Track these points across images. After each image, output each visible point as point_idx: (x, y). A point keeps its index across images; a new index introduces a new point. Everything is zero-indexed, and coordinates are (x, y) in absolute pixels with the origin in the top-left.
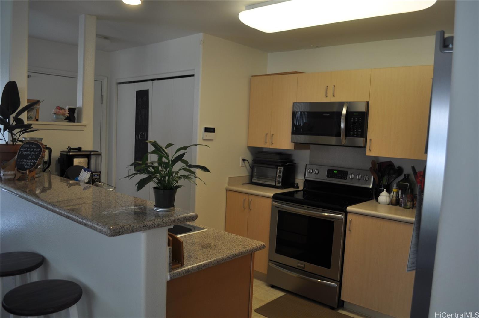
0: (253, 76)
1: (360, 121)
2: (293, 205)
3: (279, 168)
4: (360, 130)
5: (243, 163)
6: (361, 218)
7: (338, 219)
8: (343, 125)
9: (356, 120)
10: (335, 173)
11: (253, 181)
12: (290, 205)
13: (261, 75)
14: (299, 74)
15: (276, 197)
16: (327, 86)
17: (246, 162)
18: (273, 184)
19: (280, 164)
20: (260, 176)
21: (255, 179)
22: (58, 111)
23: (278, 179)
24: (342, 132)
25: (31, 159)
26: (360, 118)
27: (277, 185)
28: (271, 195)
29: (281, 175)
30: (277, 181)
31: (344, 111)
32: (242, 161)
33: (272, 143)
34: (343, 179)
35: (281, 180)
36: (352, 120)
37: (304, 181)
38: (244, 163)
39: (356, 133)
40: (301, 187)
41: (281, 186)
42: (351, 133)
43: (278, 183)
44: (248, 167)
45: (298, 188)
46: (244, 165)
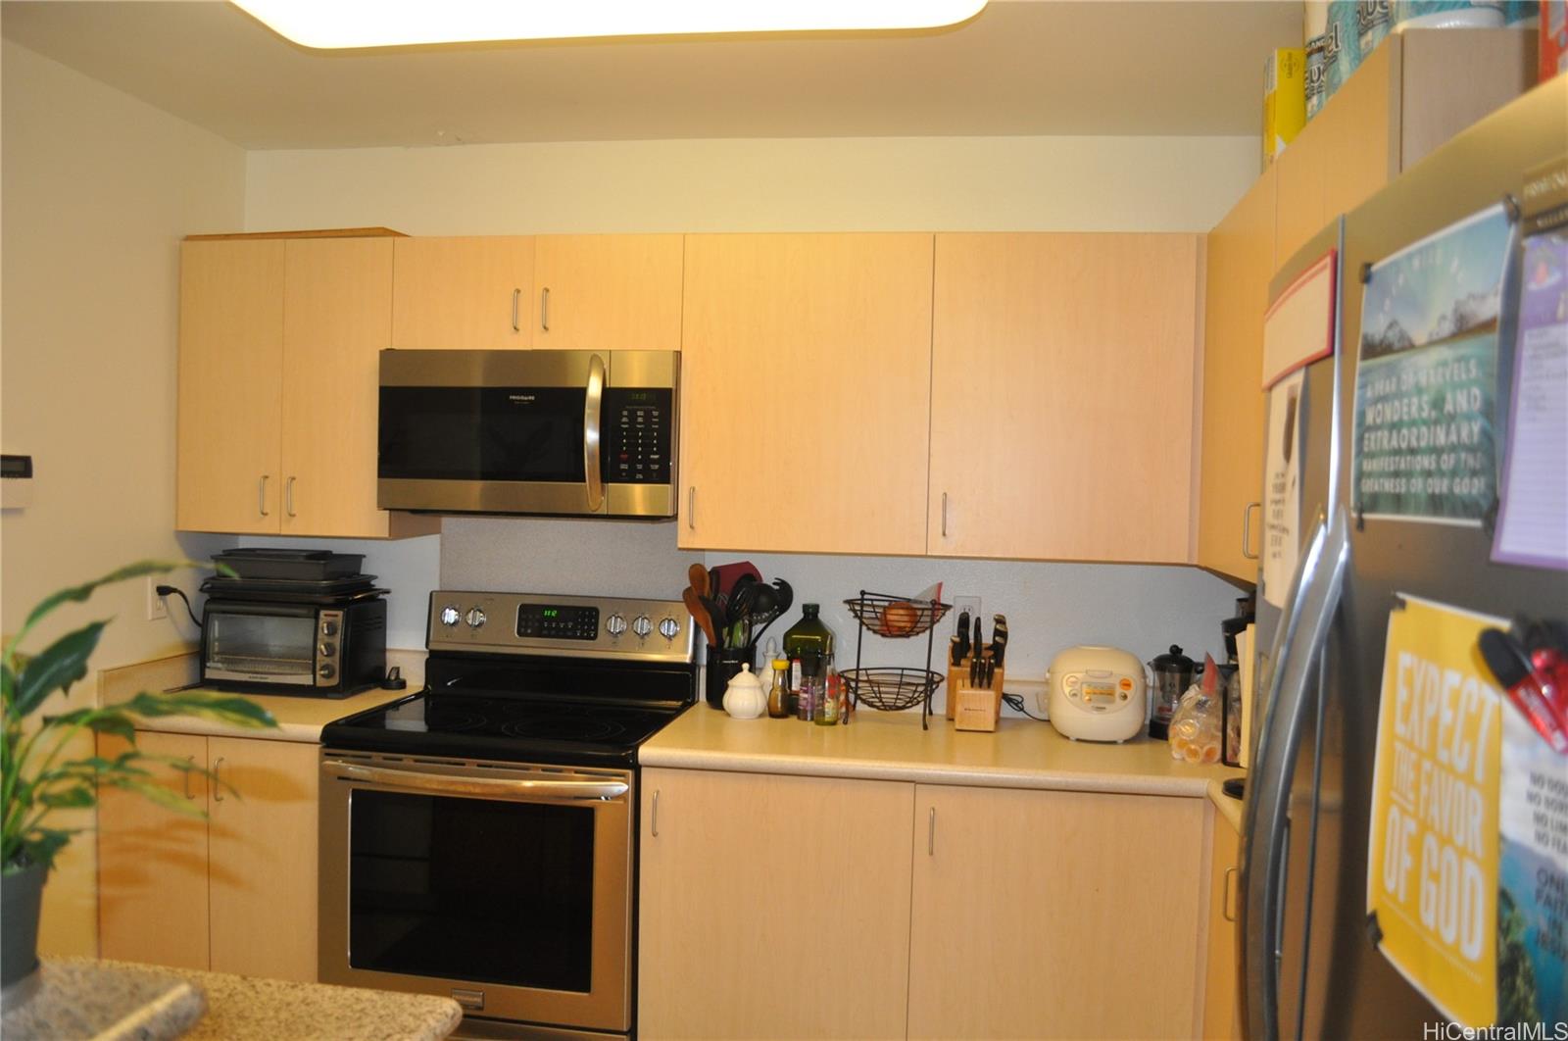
0: (189, 238)
1: (656, 423)
2: (416, 761)
3: (326, 615)
4: (656, 457)
5: (160, 604)
7: (606, 799)
8: (592, 436)
9: (640, 420)
10: (550, 619)
11: (210, 674)
12: (405, 762)
13: (227, 237)
14: (398, 240)
15: (335, 738)
16: (518, 291)
17: (173, 597)
18: (306, 680)
19: (330, 600)
20: (236, 653)
21: (220, 665)
23: (321, 660)
24: (591, 463)
26: (655, 413)
27: (321, 682)
28: (316, 731)
29: (337, 641)
30: (318, 667)
31: (594, 390)
32: (156, 594)
33: (292, 516)
34: (582, 637)
35: (335, 661)
36: (624, 420)
37: (427, 656)
38: (165, 603)
39: (640, 467)
40: (415, 679)
41: (339, 684)
42: (624, 466)
43: (323, 676)
44: (184, 620)
46: (163, 613)
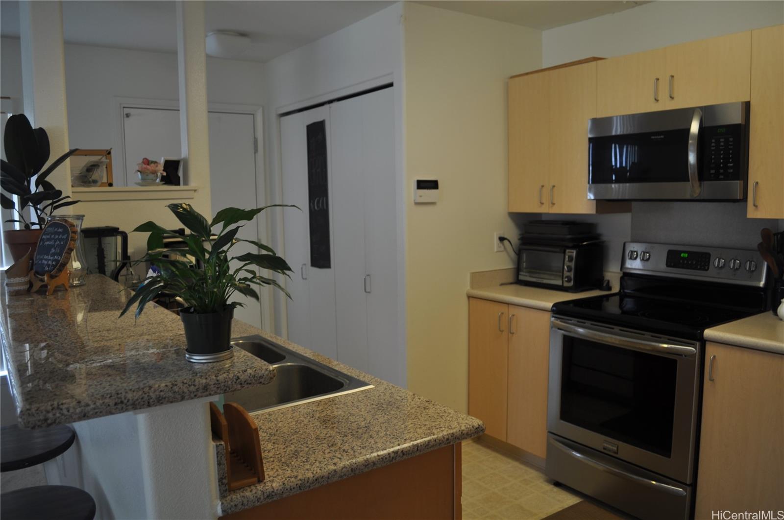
0: (512, 77)
1: (731, 145)
2: (592, 324)
3: (569, 252)
4: (731, 165)
5: (501, 245)
6: (737, 354)
7: (685, 356)
8: (692, 158)
9: (722, 144)
10: (684, 258)
11: (521, 278)
12: (586, 324)
13: (527, 74)
14: (599, 62)
15: (559, 310)
16: (658, 79)
17: (506, 242)
18: (558, 282)
19: (571, 244)
20: (534, 268)
21: (525, 274)
22: (144, 166)
23: (566, 274)
24: (692, 171)
25: (53, 255)
26: (731, 139)
27: (566, 284)
28: (549, 305)
29: (573, 264)
30: (564, 276)
31: (695, 127)
32: (499, 242)
33: (554, 204)
34: (700, 269)
35: (572, 274)
36: (713, 144)
37: (622, 275)
38: (503, 244)
39: (722, 171)
40: (616, 289)
41: (573, 286)
42: (713, 171)
43: (566, 281)
44: (512, 254)
45: (610, 289)
46: (502, 248)
